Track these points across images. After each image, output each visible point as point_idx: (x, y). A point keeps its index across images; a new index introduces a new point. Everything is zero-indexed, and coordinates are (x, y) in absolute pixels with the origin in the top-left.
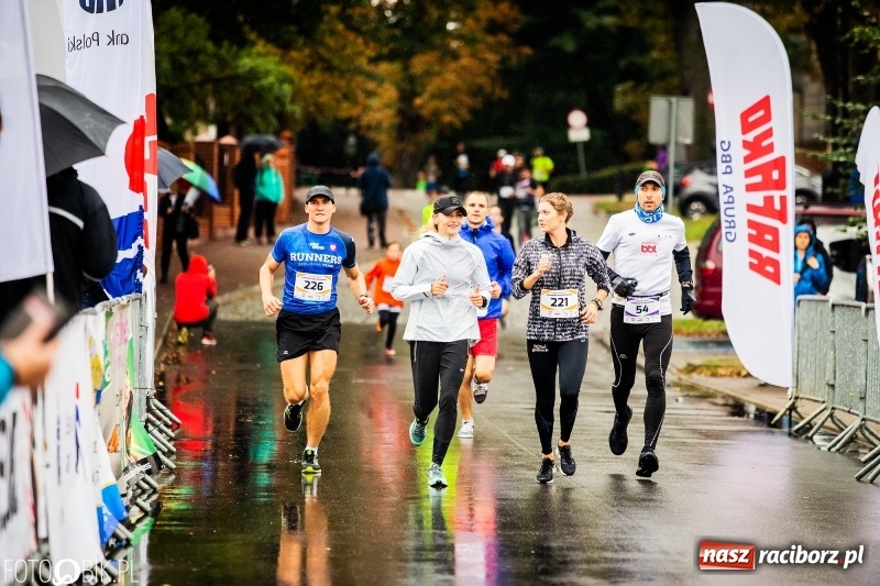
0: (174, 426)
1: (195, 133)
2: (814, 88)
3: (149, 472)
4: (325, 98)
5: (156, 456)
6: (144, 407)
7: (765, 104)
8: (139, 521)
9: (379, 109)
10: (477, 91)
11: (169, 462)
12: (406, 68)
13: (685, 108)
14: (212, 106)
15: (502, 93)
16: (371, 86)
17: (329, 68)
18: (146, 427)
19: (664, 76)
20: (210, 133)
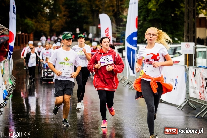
0: (15, 79)
2: (114, 25)
3: (12, 87)
4: (38, 27)
6: (10, 77)
7: (108, 29)
9: (47, 28)
10: (62, 25)
11: (14, 85)
12: (51, 22)
13: (95, 28)
14: (20, 28)
15: (66, 26)
16: (45, 25)
17: (39, 22)
18: (11, 80)
19: (91, 23)
20: (20, 33)
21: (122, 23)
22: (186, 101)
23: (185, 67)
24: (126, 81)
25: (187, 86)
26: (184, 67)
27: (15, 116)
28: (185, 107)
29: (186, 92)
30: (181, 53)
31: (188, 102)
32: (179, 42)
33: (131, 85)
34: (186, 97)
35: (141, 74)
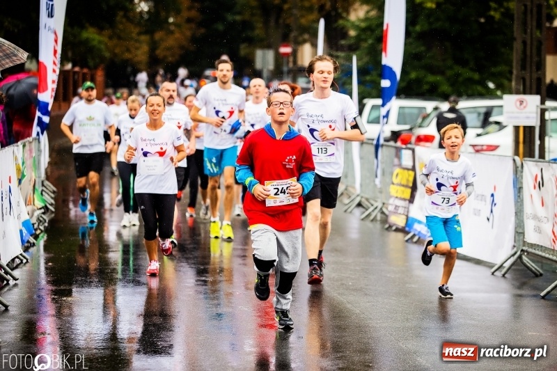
0: (54, 192)
1: (63, 66)
3: (44, 213)
4: (117, 51)
5: (46, 206)
6: (41, 184)
8: (39, 234)
9: (141, 53)
10: (182, 47)
11: (52, 208)
12: (152, 38)
13: (270, 55)
14: (70, 54)
15: (193, 48)
16: (137, 45)
17: (119, 38)
18: (42, 194)
19: (262, 40)
20: (69, 66)
21: (343, 42)
22: (516, 253)
23: (514, 160)
24: (353, 197)
25: (519, 213)
26: (512, 162)
27: (52, 290)
28: (514, 270)
29: (516, 228)
30: (504, 124)
31: (520, 257)
32: (499, 93)
33: (367, 210)
34: (515, 241)
35: (395, 181)
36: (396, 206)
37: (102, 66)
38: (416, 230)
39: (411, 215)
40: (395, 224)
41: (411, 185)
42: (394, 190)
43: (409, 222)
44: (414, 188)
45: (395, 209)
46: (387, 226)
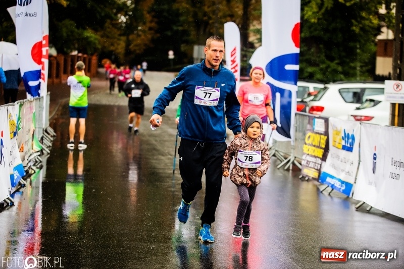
1: (71, 52)
4: (106, 45)
7: (235, 49)
9: (120, 47)
12: (128, 38)
14: (76, 46)
16: (118, 42)
17: (108, 37)
20: (75, 53)
33: (281, 162)
35: (307, 141)
36: (308, 161)
37: (96, 54)
38: (330, 183)
39: (324, 170)
40: (307, 176)
41: (323, 146)
42: (306, 148)
43: (321, 175)
44: (326, 149)
45: (307, 163)
46: (301, 177)
